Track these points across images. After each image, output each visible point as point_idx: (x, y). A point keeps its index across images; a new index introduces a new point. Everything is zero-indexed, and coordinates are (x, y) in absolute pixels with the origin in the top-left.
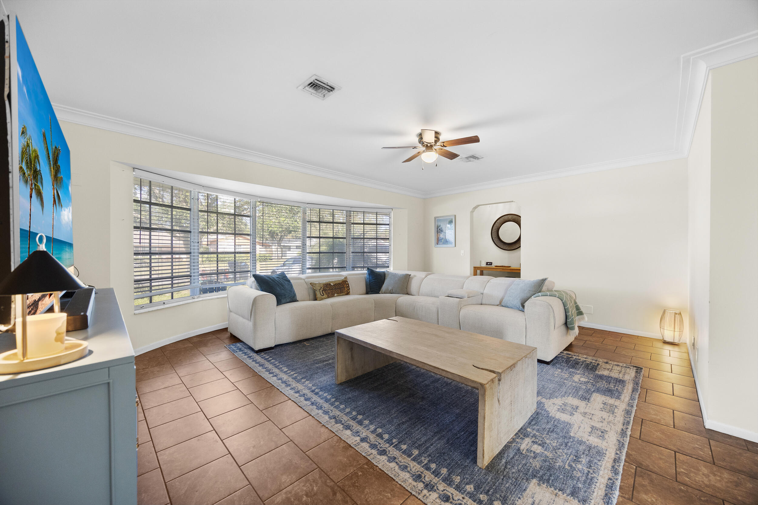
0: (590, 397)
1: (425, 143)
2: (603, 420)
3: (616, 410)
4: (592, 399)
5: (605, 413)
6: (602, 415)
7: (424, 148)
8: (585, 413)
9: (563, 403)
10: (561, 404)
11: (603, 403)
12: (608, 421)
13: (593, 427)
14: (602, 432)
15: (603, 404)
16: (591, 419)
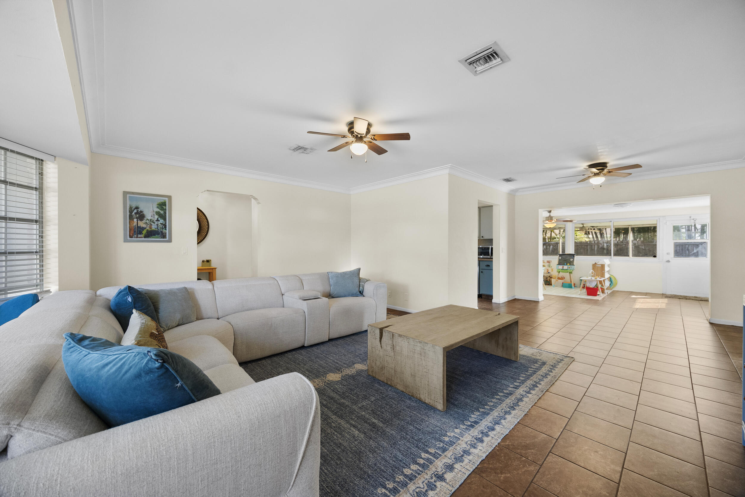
1: (356, 133)
7: (354, 139)
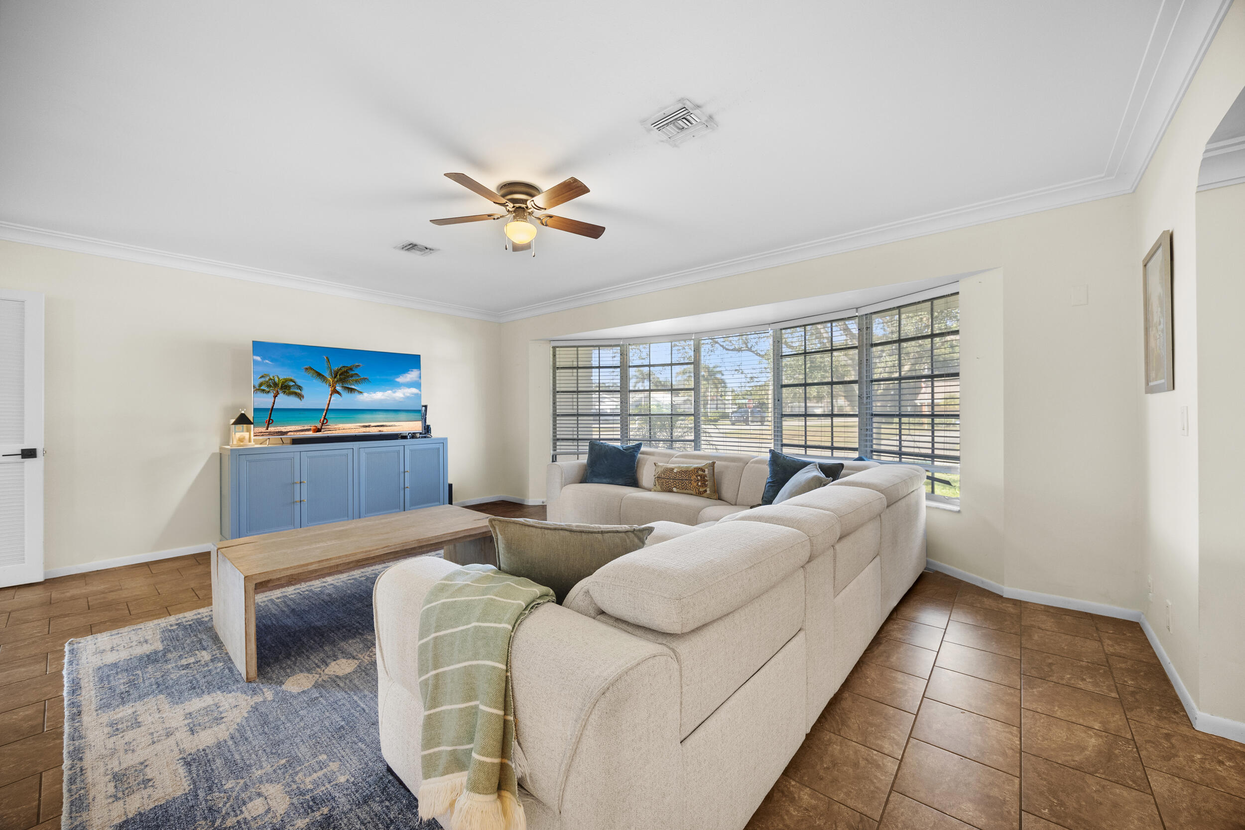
0: (190, 772)
2: (129, 748)
3: (111, 789)
4: (182, 771)
5: (131, 763)
6: (136, 754)
8: (169, 735)
9: (224, 720)
10: (223, 715)
11: (151, 784)
12: (116, 756)
13: (139, 725)
14: (117, 729)
15: (149, 780)
16: (152, 734)
